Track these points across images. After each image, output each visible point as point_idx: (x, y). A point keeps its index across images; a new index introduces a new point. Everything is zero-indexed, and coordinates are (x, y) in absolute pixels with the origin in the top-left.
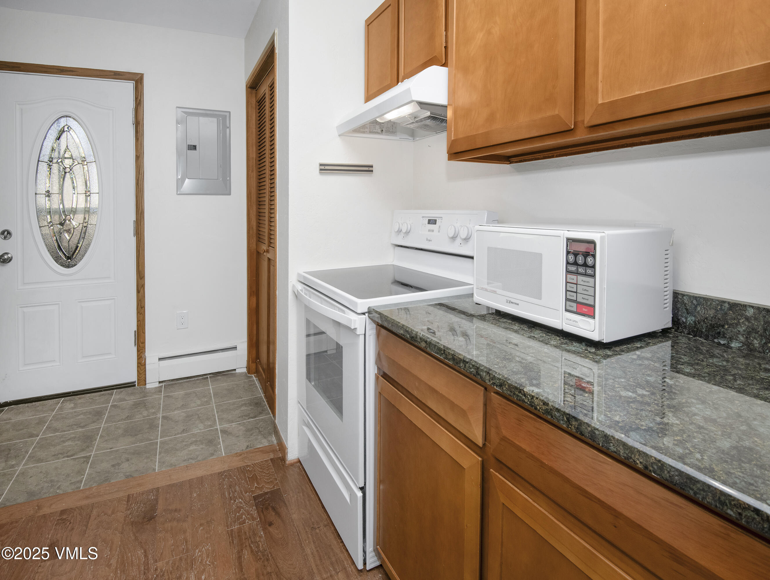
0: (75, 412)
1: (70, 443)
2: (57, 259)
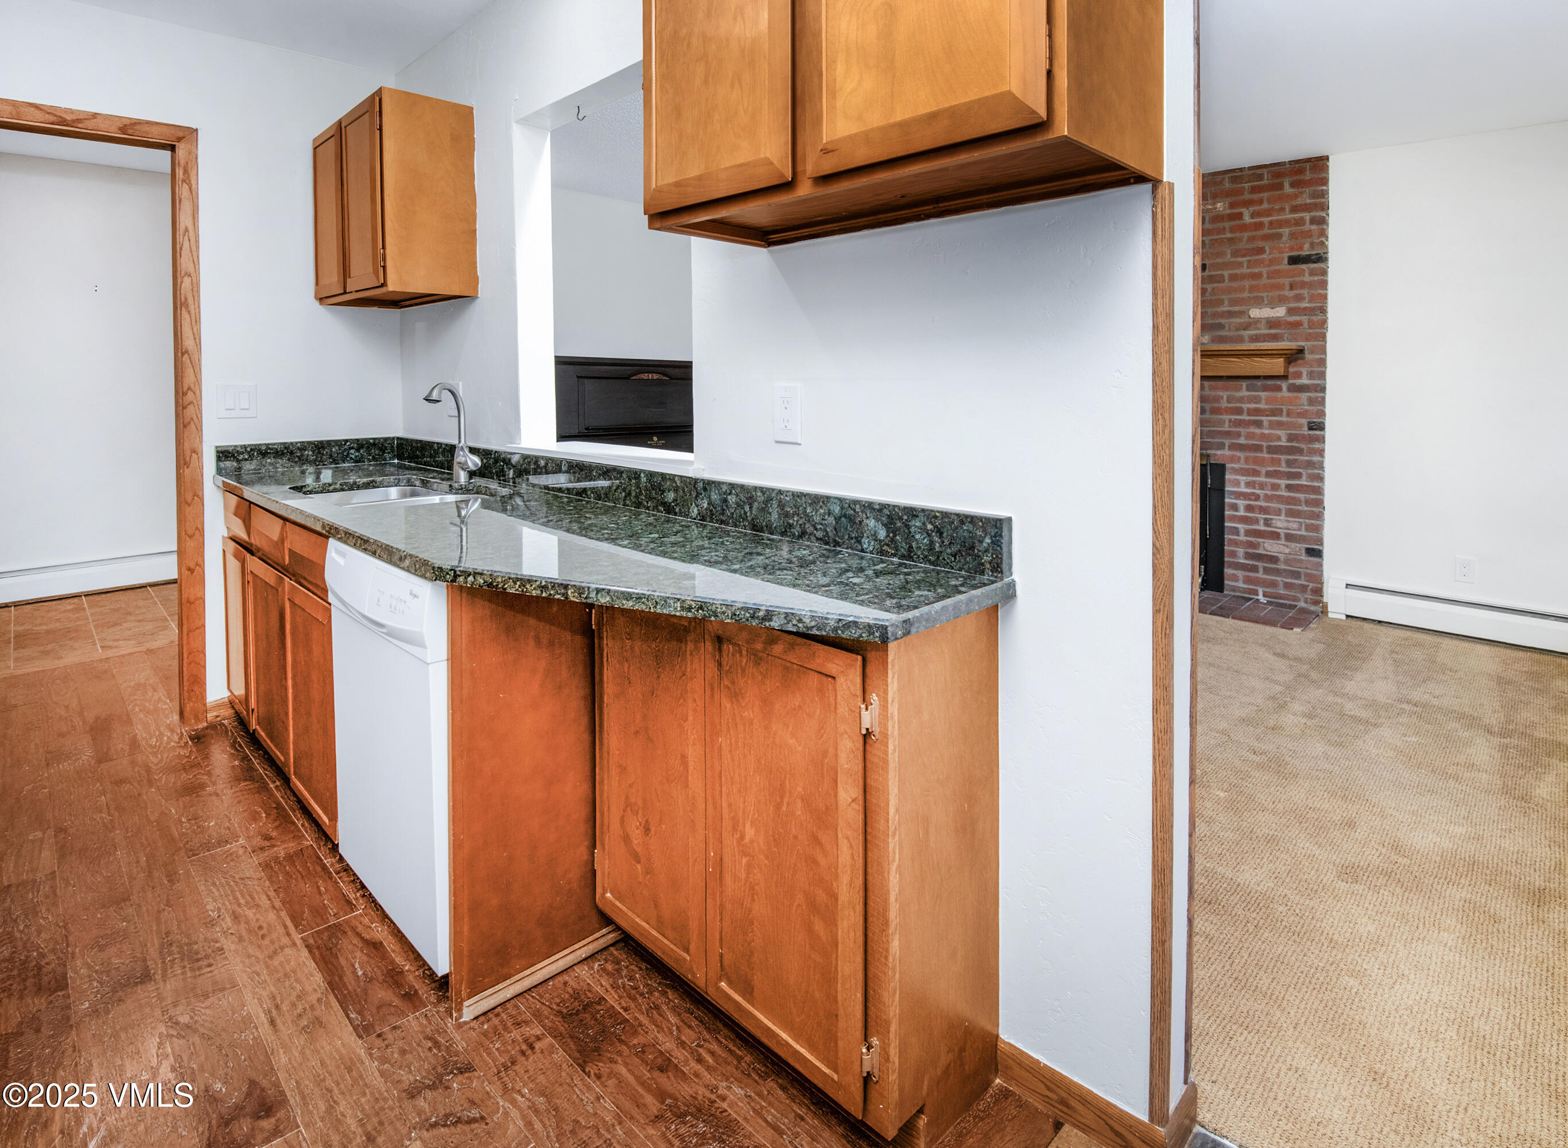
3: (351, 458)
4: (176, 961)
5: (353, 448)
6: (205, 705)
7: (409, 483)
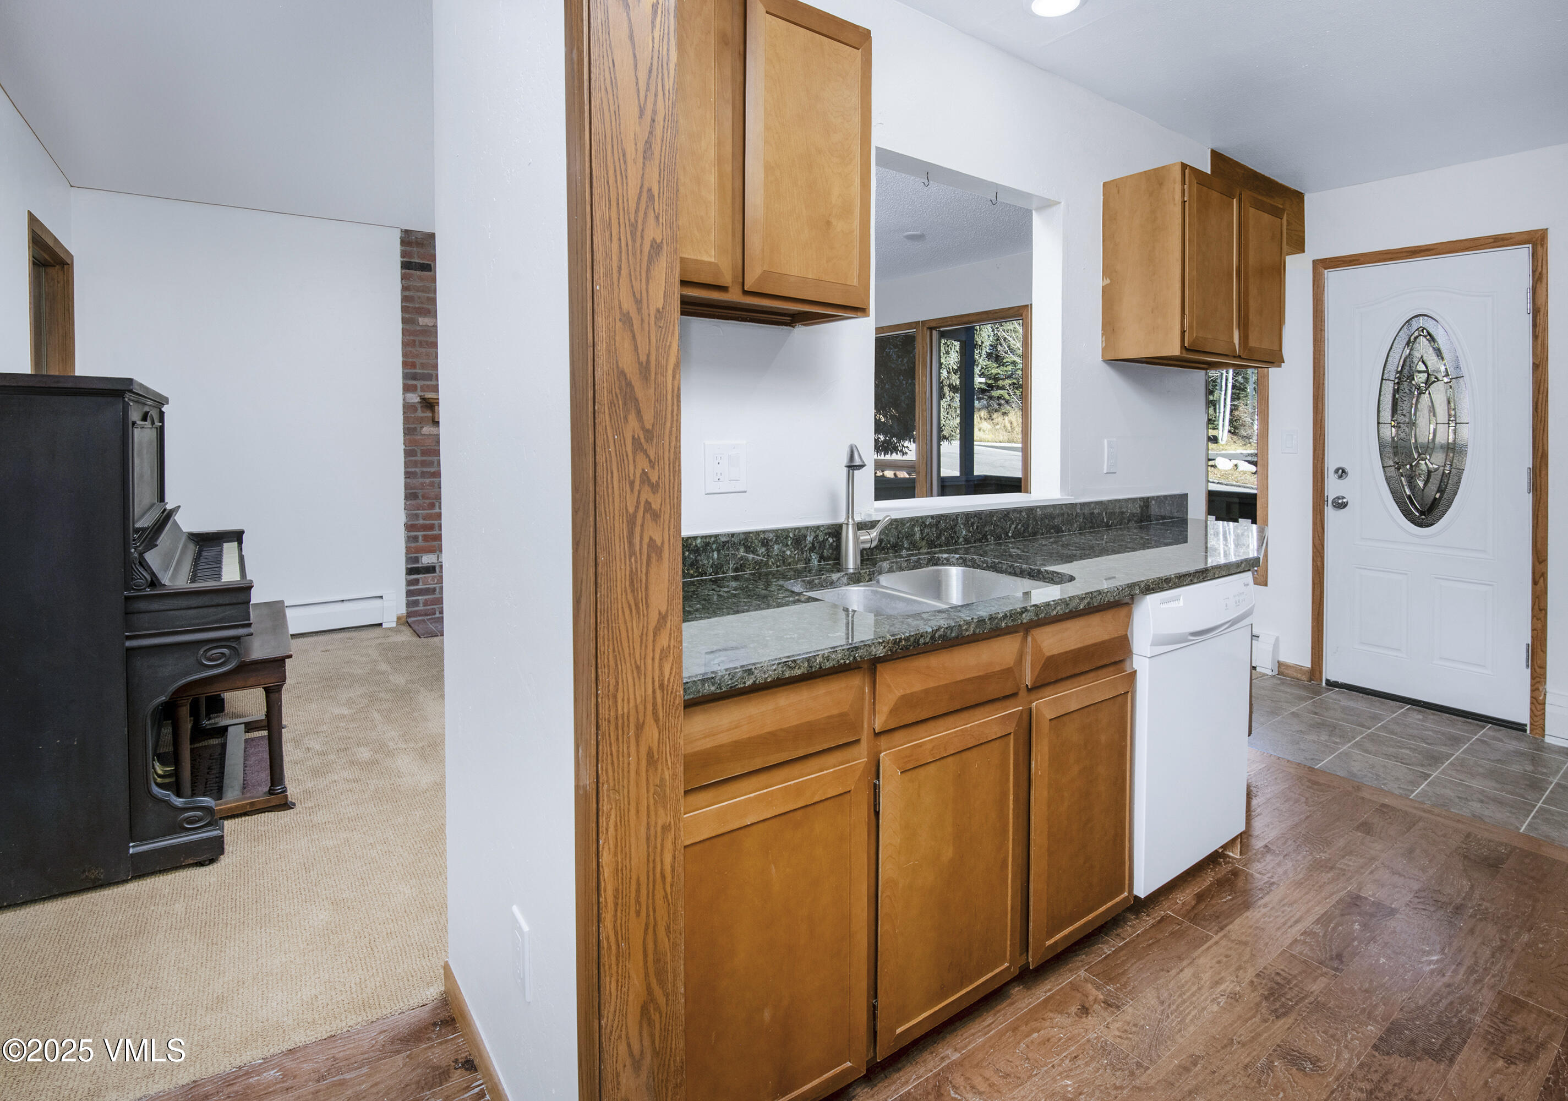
0: (1422, 725)
1: (1408, 752)
2: (1407, 514)
4: (1289, 997)
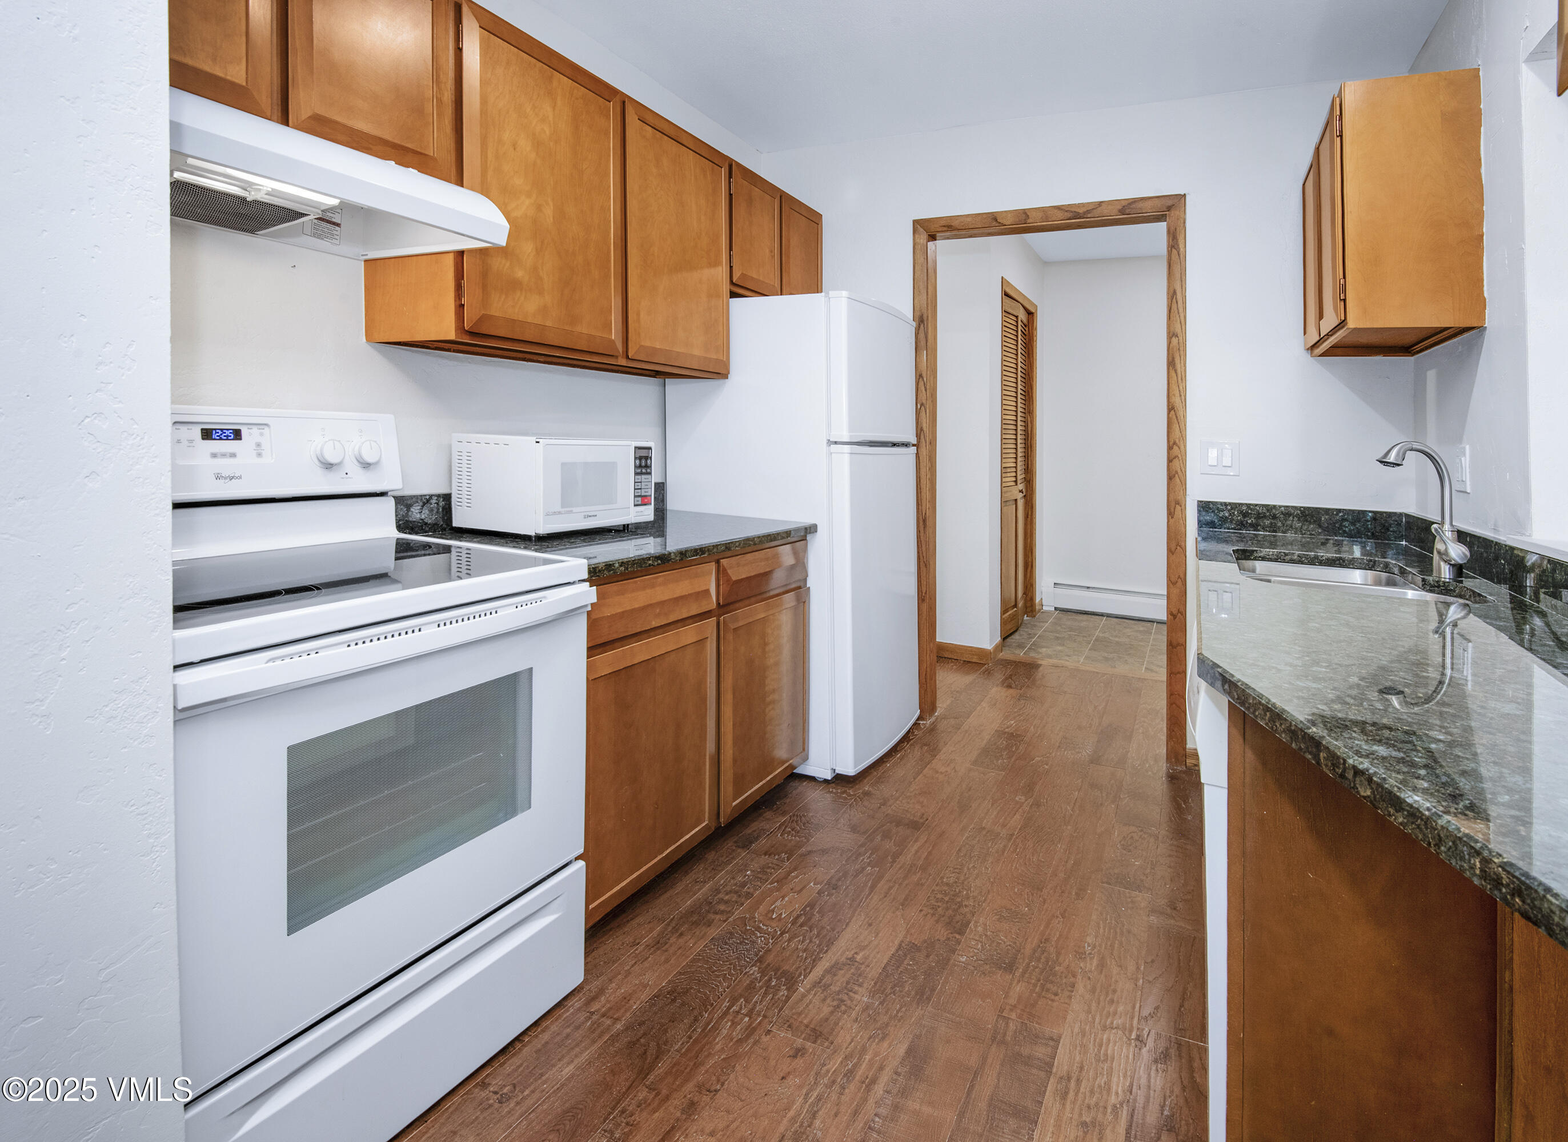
3: (1345, 532)
4: (1037, 970)
5: (1346, 520)
6: (1185, 749)
7: (1386, 568)
